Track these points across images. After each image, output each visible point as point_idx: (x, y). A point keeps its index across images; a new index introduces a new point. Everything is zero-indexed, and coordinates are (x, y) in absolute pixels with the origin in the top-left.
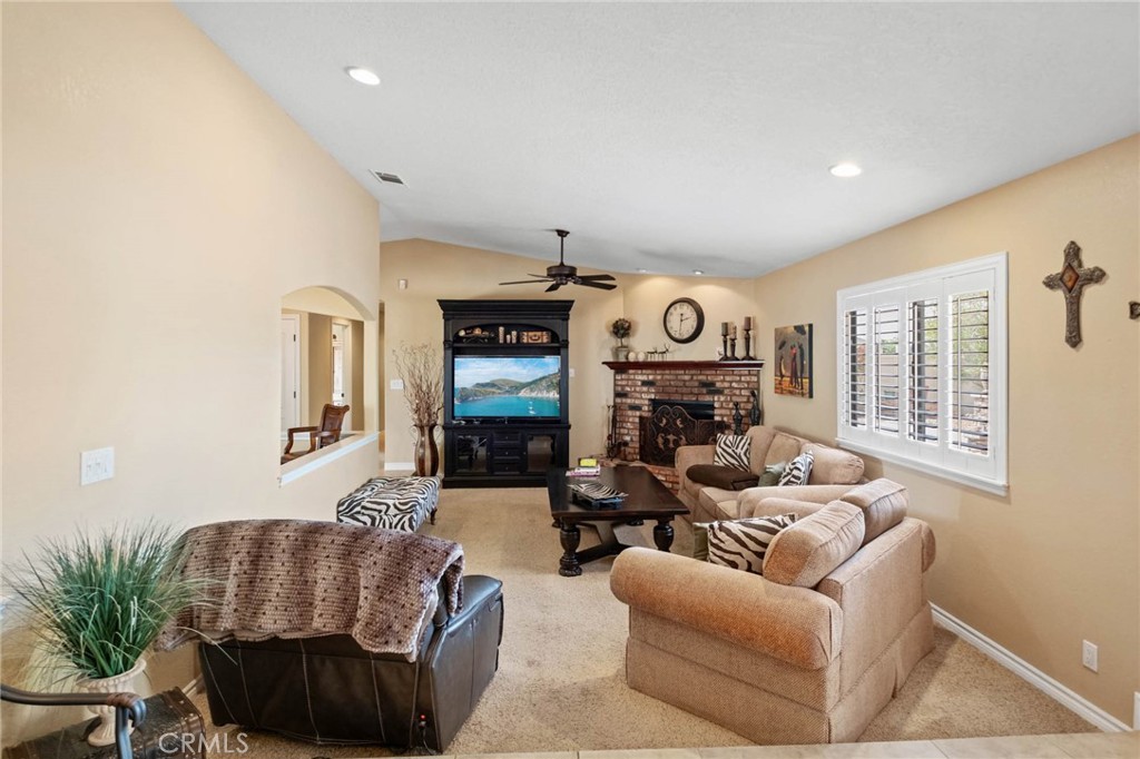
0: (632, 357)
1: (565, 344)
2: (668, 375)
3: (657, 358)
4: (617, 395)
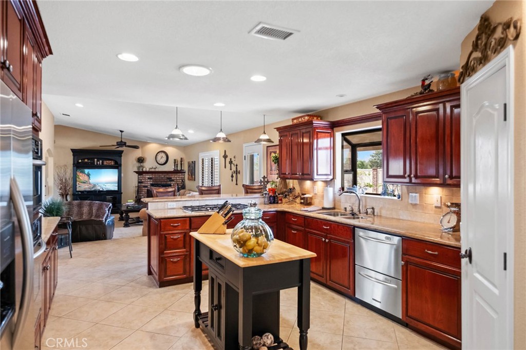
0: (144, 170)
1: (120, 165)
2: (157, 176)
3: (153, 170)
4: (139, 182)
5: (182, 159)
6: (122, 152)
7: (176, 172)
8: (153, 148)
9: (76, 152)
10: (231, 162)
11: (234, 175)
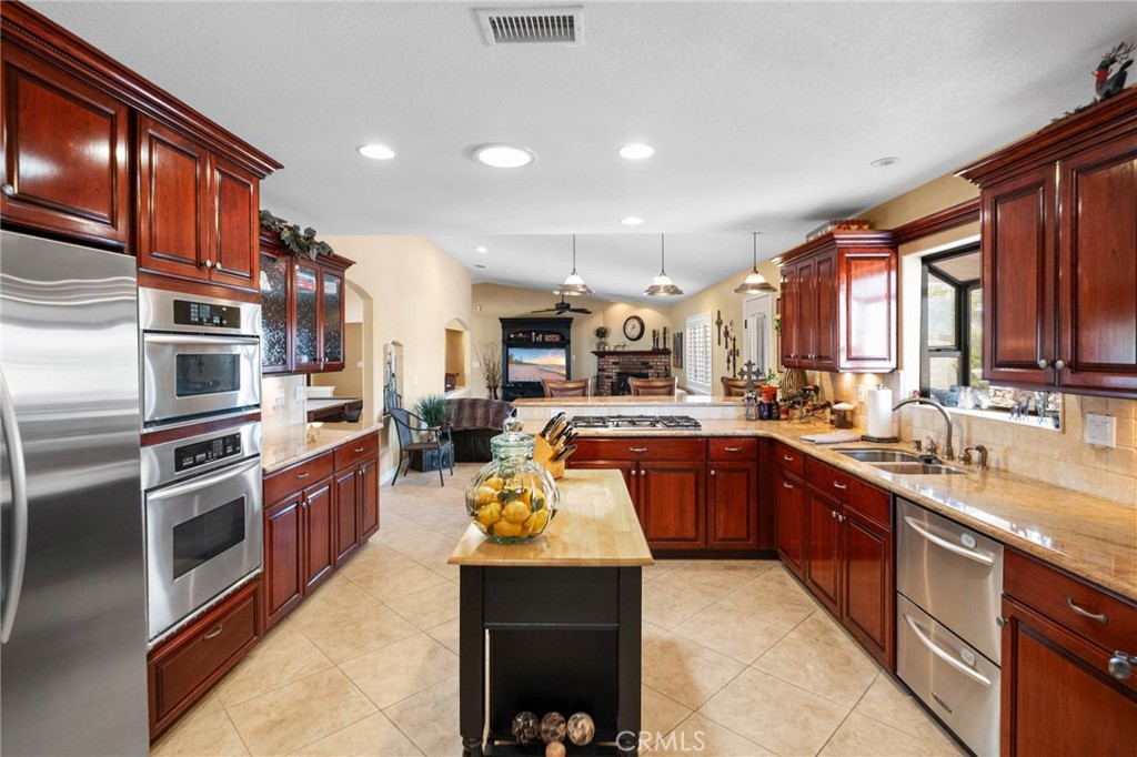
0: (607, 348)
1: (569, 342)
2: (626, 358)
3: (620, 349)
4: (600, 370)
5: (665, 329)
6: (570, 320)
7: (656, 352)
8: (620, 311)
9: (507, 323)
10: (727, 334)
11: (731, 358)
